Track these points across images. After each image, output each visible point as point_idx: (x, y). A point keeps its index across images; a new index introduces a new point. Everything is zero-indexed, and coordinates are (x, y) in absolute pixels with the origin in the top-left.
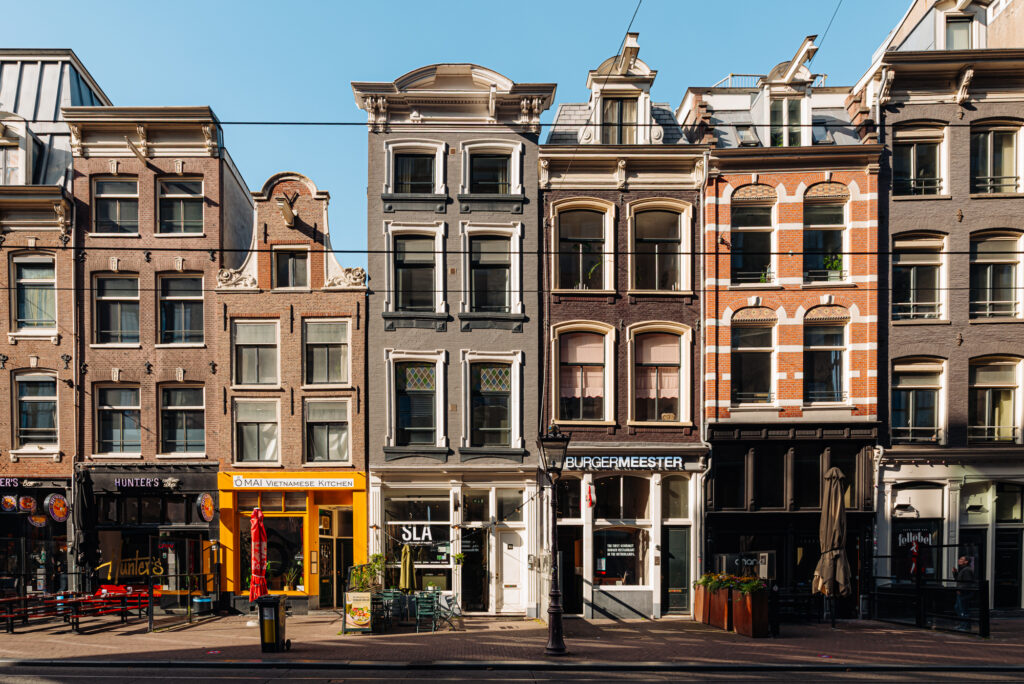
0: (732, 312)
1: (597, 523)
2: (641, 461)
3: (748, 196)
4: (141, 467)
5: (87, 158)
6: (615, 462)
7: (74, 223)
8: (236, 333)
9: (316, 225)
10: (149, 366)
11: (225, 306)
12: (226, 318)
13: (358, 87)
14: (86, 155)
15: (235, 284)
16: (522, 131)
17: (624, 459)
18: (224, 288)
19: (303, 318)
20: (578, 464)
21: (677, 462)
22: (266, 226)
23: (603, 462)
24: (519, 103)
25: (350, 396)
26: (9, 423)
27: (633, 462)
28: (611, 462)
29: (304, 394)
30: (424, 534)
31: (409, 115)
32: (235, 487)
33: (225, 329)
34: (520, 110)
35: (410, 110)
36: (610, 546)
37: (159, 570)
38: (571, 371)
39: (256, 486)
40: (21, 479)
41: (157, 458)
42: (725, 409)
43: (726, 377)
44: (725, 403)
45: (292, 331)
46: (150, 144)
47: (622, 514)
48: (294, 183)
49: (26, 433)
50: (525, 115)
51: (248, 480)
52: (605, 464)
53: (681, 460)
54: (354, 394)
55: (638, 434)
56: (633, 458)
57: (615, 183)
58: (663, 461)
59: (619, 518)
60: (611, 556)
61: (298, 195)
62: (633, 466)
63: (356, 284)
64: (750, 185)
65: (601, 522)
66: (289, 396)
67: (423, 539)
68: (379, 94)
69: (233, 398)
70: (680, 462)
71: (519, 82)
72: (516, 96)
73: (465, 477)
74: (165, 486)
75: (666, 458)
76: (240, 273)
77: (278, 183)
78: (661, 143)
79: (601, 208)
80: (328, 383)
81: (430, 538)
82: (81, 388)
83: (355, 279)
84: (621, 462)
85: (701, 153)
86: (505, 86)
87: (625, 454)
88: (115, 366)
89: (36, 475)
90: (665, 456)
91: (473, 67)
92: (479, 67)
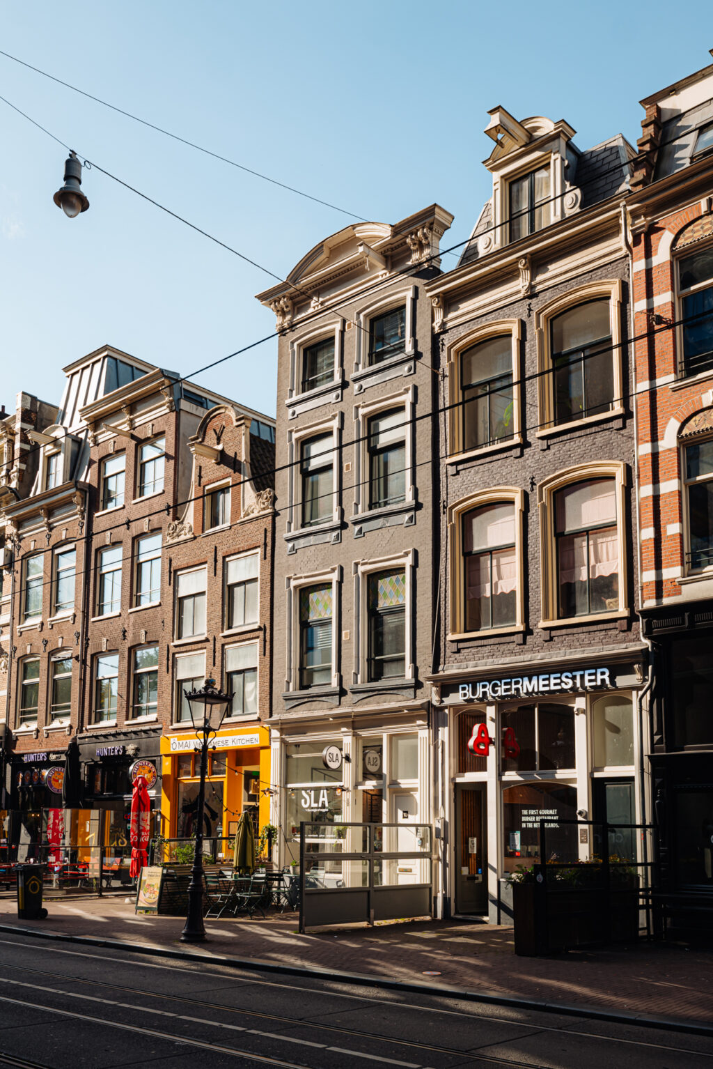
0: (678, 425)
1: (504, 778)
2: (553, 681)
3: (698, 235)
4: (114, 735)
5: (98, 445)
6: (519, 686)
7: (87, 508)
8: (178, 587)
9: (236, 453)
10: (125, 631)
11: (171, 561)
12: (170, 572)
13: (262, 297)
14: (97, 443)
15: (178, 536)
16: (414, 271)
17: (530, 681)
18: (171, 542)
19: (224, 558)
20: (474, 693)
21: (603, 676)
22: (200, 467)
23: (504, 687)
24: (405, 243)
25: (258, 637)
26: (45, 702)
27: (542, 683)
28: (514, 686)
29: (224, 641)
30: (321, 799)
31: (310, 303)
32: (172, 751)
33: (170, 584)
34: (409, 249)
35: (310, 298)
36: (525, 812)
37: (123, 843)
38: (478, 561)
39: (186, 748)
40: (48, 754)
41: (126, 725)
42: (672, 581)
43: (672, 529)
44: (672, 572)
45: (215, 575)
46: (132, 417)
47: (537, 763)
48: (222, 415)
49: (56, 709)
50: (416, 251)
51: (181, 742)
52: (506, 690)
53: (607, 674)
54: (261, 633)
55: (555, 639)
56: (541, 677)
57: (519, 292)
58: (582, 677)
59: (534, 768)
60: (527, 828)
61: (224, 427)
62: (542, 689)
63: (264, 509)
64: (701, 217)
65: (511, 776)
66: (212, 646)
67: (320, 805)
68: (280, 295)
69: (174, 654)
70: (606, 677)
71: (396, 222)
72: (399, 237)
73: (356, 722)
74: (127, 753)
75: (587, 672)
76: (182, 523)
77: (210, 421)
78: (579, 210)
79: (505, 331)
80: (244, 625)
81: (327, 805)
82: (84, 662)
83: (264, 503)
84: (527, 686)
85: (617, 206)
86: (385, 233)
87: (531, 672)
88: (104, 636)
89: (56, 749)
90: (584, 669)
91: (354, 227)
92: (359, 225)
